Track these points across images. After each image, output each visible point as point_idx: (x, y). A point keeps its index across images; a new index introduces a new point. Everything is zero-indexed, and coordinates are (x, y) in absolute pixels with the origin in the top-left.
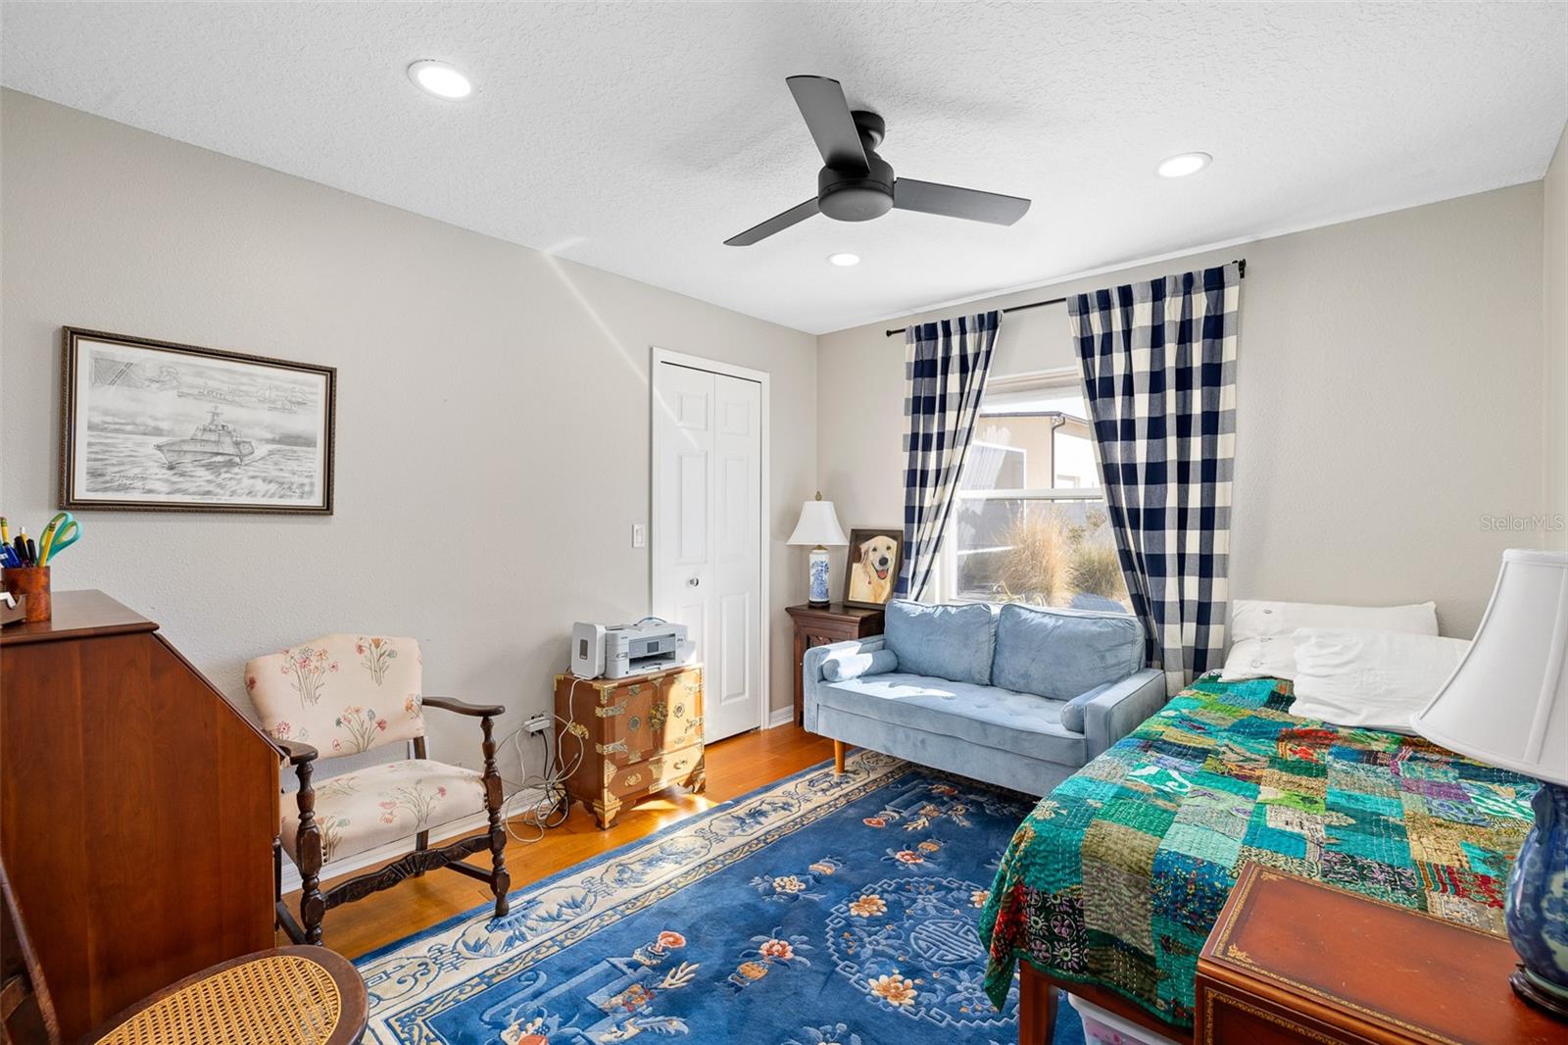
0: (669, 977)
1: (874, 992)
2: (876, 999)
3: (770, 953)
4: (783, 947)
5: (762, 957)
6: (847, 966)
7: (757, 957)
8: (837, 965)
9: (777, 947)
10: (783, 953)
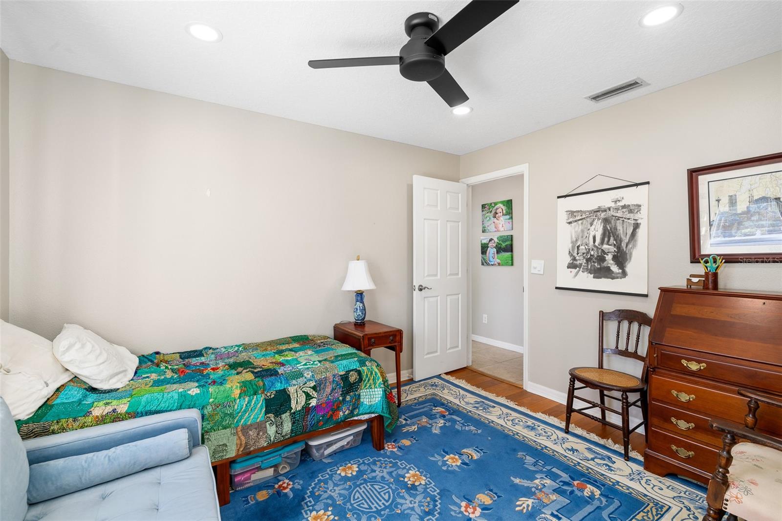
0: (531, 505)
1: (424, 478)
2: (425, 476)
3: (475, 510)
4: (466, 511)
5: (479, 506)
6: (433, 492)
7: (482, 507)
8: (438, 494)
9: (470, 510)
10: (466, 507)
